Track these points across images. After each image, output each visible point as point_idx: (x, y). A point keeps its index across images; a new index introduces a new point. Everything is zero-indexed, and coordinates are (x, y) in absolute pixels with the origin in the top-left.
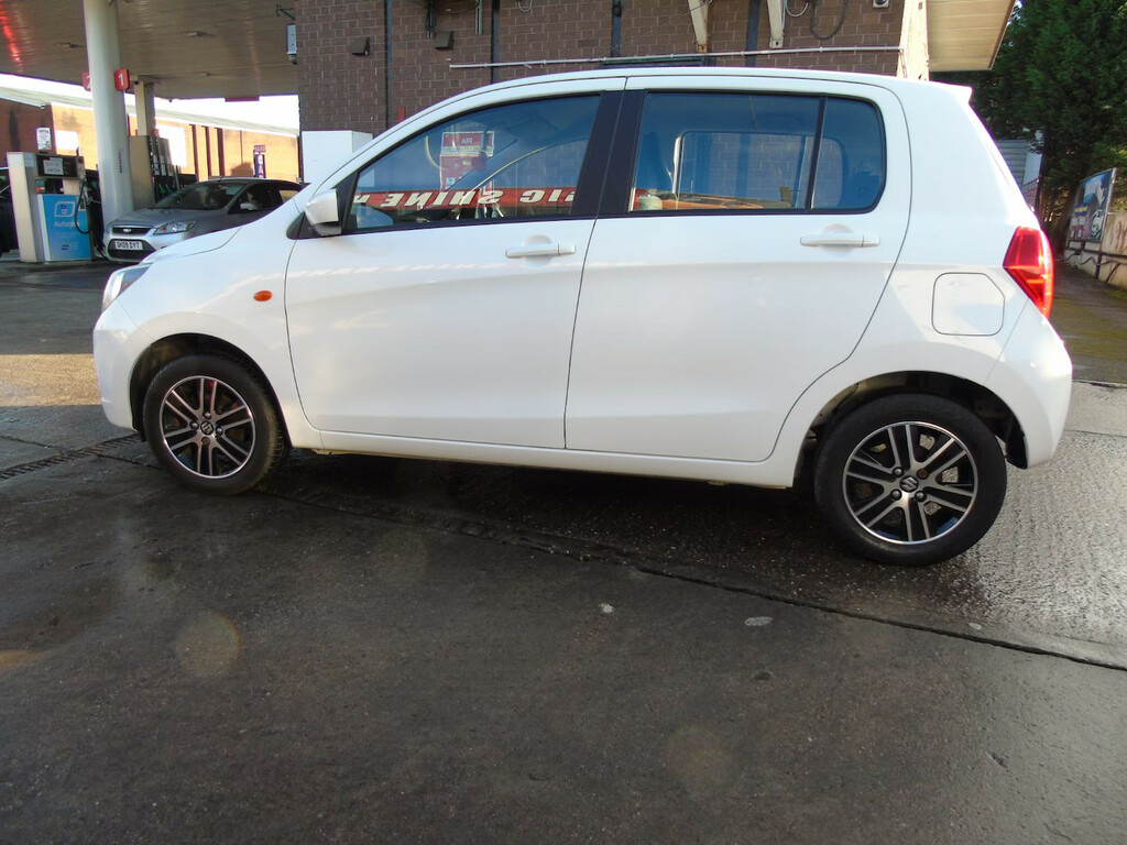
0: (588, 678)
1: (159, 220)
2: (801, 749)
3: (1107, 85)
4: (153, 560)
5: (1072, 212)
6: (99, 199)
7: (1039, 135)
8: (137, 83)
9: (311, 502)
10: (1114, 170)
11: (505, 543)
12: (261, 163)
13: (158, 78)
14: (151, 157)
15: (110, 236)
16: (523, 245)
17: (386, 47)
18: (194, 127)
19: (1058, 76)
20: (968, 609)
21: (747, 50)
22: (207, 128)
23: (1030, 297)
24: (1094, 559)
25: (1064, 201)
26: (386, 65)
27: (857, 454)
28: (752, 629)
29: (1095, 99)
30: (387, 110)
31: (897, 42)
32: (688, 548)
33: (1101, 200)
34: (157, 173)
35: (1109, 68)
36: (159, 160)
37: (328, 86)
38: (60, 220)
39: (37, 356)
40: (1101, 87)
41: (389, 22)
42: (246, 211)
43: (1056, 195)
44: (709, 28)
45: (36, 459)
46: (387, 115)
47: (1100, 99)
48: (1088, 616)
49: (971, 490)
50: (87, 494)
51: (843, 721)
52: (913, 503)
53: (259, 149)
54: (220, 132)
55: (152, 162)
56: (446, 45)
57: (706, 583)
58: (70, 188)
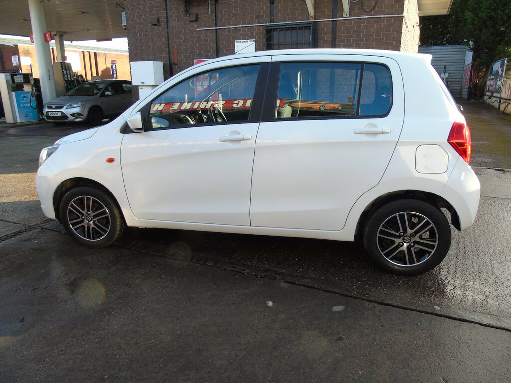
0: (261, 342)
1: (69, 101)
2: (356, 378)
3: (502, 19)
4: (66, 285)
5: (487, 78)
6: (41, 93)
7: (471, 43)
8: (56, 35)
9: (137, 250)
10: (506, 59)
11: (225, 269)
12: (115, 69)
13: (65, 33)
14: (63, 72)
15: (46, 110)
16: (227, 135)
17: (167, 21)
18: (83, 52)
19: (479, 15)
20: (434, 298)
21: (332, 18)
22: (89, 53)
23: (460, 155)
24: (493, 269)
25: (483, 73)
26: (168, 30)
27: (383, 227)
28: (336, 312)
29: (497, 26)
30: (169, 51)
31: (402, 13)
32: (308, 269)
33: (500, 73)
34: (66, 79)
35: (503, 11)
36: (67, 73)
37: (141, 40)
38: (23, 103)
39: (14, 175)
40: (499, 20)
41: (168, 9)
42: (108, 95)
43: (480, 71)
44: (315, 9)
45: (14, 232)
46: (169, 53)
47: (499, 26)
48: (488, 300)
49: (435, 242)
50: (37, 250)
51: (375, 362)
52: (409, 248)
53: (113, 62)
54: (95, 54)
55: (64, 74)
56: (194, 20)
57: (315, 288)
58: (27, 88)
